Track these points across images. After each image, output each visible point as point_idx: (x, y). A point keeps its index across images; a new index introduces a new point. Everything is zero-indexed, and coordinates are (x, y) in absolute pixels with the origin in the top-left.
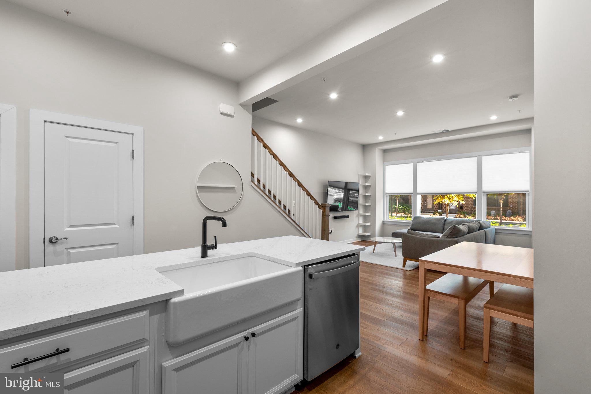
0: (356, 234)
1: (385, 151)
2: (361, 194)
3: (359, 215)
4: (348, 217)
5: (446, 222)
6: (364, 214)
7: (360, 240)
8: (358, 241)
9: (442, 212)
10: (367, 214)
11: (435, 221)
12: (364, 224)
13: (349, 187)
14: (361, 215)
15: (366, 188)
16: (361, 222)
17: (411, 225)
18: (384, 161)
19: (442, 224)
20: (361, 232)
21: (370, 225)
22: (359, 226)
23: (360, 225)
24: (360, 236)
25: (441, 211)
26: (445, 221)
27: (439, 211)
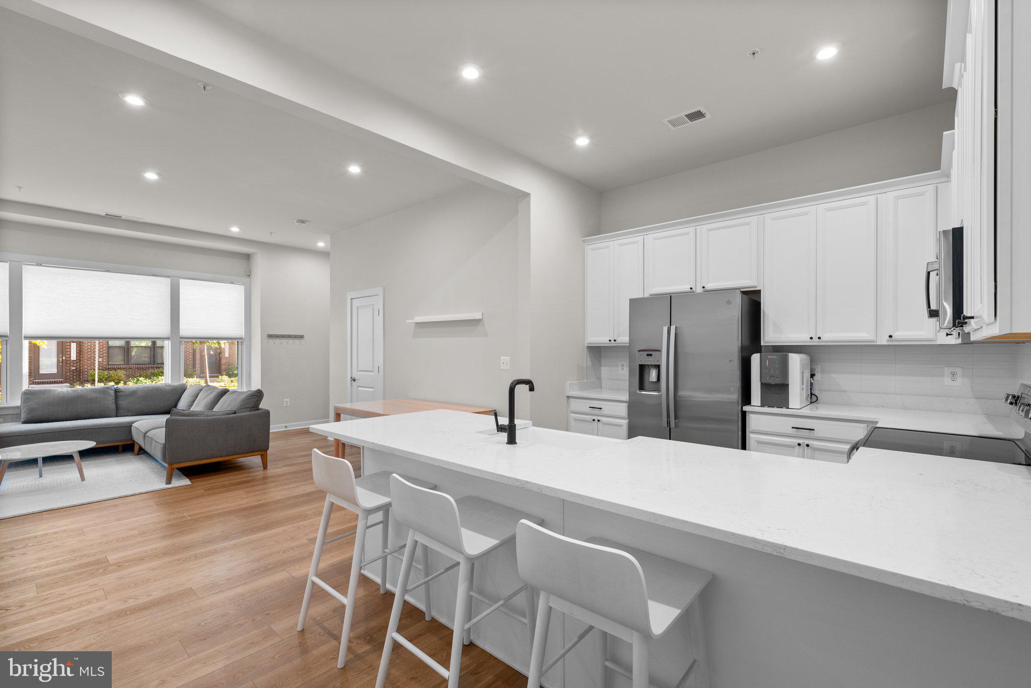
5: (120, 394)
17: (23, 410)
19: (112, 398)
26: (117, 391)
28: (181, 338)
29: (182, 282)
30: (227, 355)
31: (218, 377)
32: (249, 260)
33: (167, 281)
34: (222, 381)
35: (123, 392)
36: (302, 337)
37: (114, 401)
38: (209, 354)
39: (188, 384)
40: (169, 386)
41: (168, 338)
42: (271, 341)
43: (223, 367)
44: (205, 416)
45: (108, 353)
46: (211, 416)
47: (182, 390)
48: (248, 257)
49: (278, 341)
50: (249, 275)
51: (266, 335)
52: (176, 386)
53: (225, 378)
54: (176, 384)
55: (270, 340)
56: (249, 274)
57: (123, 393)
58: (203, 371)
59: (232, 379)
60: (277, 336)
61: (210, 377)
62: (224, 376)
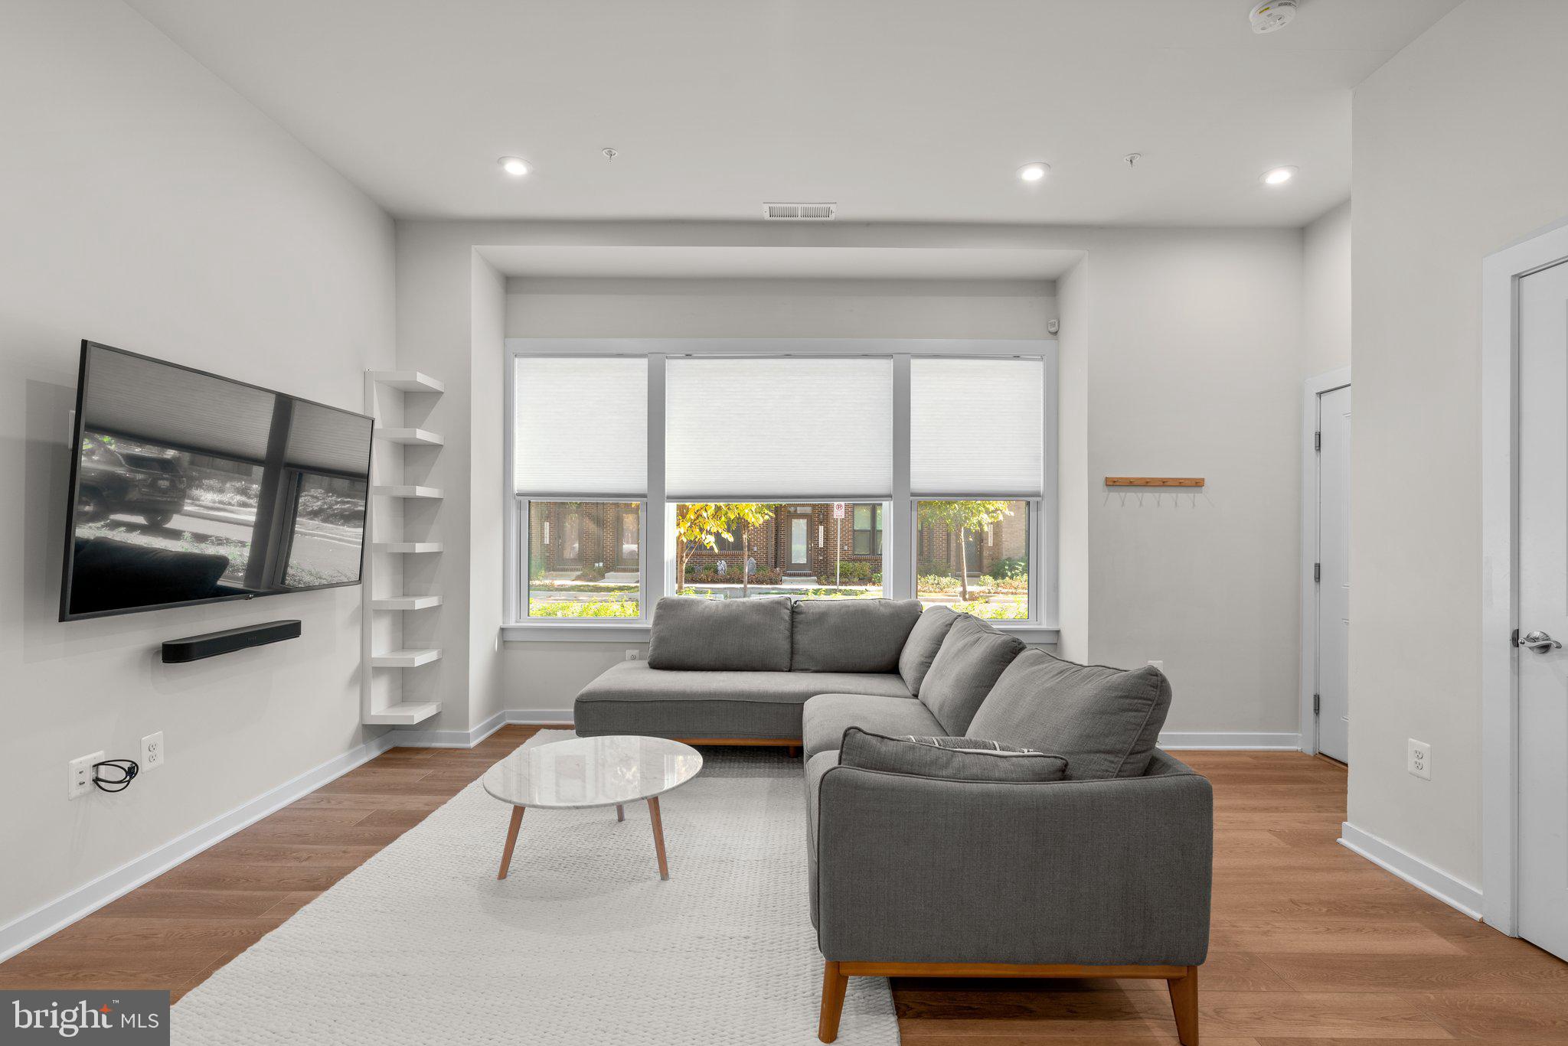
0: (352, 724)
1: (511, 283)
2: (381, 490)
3: (365, 614)
4: (290, 630)
5: (799, 618)
6: (403, 604)
7: (375, 753)
8: (365, 760)
9: (604, 566)
10: (420, 603)
11: (755, 617)
12: (402, 659)
13: (305, 446)
14: (379, 612)
15: (410, 452)
16: (381, 649)
17: (651, 639)
18: (506, 335)
19: (784, 627)
20: (381, 708)
21: (438, 661)
22: (364, 674)
23: (375, 669)
24: (372, 731)
25: (601, 564)
26: (795, 611)
27: (597, 565)
28: (913, 495)
29: (915, 364)
30: (990, 543)
31: (979, 577)
32: (1055, 296)
33: (884, 368)
34: (985, 584)
35: (805, 613)
36: (1198, 484)
37: (787, 633)
38: (968, 543)
39: (926, 606)
40: (887, 605)
41: (888, 496)
42: (1116, 496)
43: (986, 562)
44: (954, 778)
45: (854, 539)
46: (975, 779)
47: (909, 617)
48: (1050, 286)
49: (1132, 496)
50: (1056, 333)
51: (1102, 482)
52: (900, 607)
53: (989, 579)
54: (901, 601)
55: (1111, 494)
56: (1053, 329)
57: (803, 616)
58: (959, 568)
59: (998, 581)
60: (1131, 484)
61: (967, 576)
62: (988, 577)
